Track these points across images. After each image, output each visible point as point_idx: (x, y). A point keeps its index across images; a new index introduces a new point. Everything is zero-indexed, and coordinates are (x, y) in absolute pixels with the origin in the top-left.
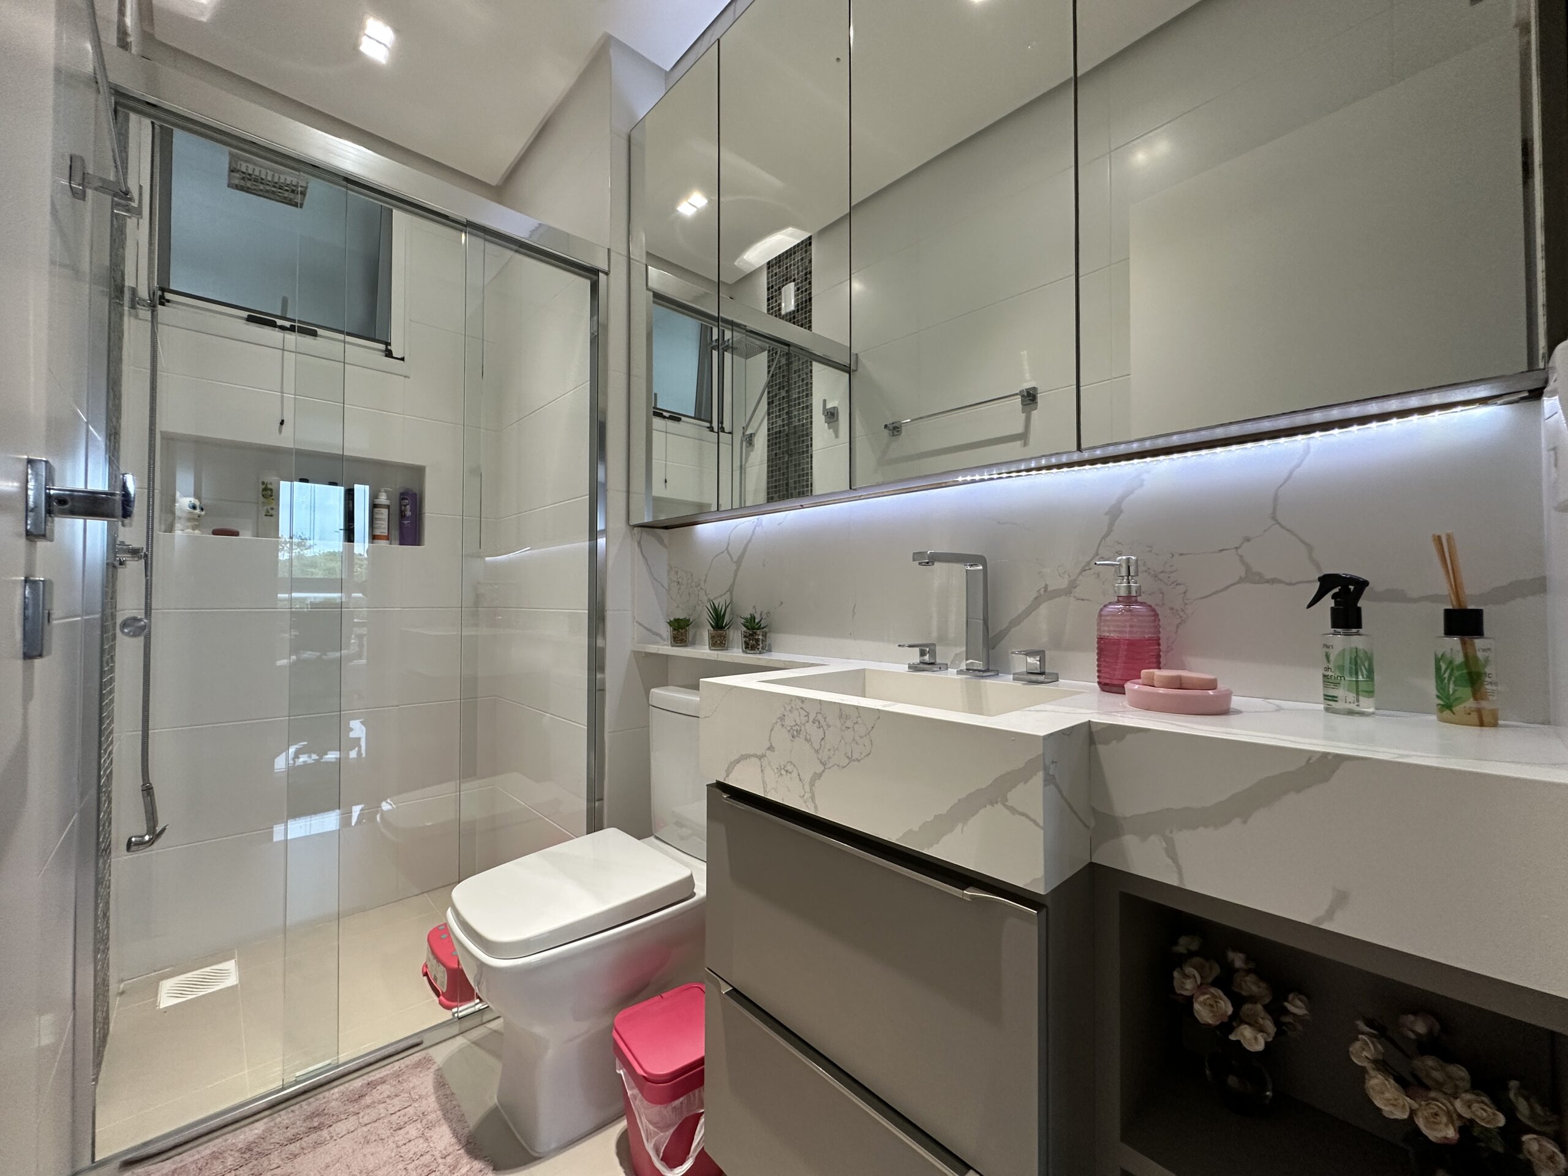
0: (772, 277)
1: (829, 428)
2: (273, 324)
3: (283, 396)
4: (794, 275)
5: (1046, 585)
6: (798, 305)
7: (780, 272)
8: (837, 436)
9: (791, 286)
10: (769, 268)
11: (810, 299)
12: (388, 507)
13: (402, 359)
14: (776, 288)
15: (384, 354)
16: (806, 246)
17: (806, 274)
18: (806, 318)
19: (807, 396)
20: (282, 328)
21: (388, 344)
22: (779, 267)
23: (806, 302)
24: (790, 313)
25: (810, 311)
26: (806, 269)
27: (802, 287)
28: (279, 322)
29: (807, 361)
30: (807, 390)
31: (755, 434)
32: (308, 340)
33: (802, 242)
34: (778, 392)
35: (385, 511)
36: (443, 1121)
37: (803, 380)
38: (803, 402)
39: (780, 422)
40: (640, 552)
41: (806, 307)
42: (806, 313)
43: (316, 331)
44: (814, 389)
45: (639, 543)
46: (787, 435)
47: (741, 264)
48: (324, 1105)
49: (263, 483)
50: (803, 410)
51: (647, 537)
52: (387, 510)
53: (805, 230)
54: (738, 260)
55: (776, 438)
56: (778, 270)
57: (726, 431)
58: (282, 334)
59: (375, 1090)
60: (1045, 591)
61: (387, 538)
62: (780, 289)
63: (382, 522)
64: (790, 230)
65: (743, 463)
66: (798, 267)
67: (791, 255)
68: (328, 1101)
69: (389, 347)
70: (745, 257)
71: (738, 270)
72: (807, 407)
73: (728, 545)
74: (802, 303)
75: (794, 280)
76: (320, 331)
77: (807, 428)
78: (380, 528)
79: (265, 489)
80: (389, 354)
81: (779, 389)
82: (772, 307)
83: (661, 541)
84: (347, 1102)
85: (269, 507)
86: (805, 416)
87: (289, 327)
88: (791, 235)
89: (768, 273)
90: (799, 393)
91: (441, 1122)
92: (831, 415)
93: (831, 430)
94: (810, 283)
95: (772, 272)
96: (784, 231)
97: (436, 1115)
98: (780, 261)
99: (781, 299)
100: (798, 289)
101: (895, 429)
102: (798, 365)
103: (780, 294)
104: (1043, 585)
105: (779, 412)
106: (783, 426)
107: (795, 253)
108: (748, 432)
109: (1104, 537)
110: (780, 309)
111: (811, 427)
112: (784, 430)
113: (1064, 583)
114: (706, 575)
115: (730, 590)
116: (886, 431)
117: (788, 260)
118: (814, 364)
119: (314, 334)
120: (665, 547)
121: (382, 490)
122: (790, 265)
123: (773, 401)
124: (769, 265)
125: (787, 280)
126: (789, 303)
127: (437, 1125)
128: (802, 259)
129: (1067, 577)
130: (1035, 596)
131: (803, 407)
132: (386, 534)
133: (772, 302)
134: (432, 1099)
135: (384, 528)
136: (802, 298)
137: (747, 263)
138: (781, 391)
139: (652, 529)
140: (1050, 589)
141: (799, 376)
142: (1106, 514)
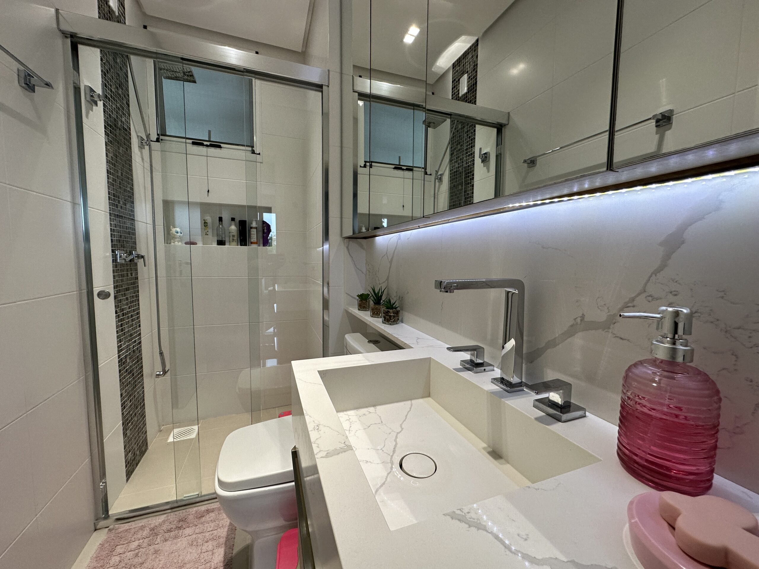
0: (455, 74)
1: (484, 166)
2: (202, 144)
3: (208, 179)
4: (467, 69)
5: (583, 315)
6: (469, 88)
7: (459, 69)
8: (488, 171)
9: (466, 76)
10: (453, 68)
11: (476, 83)
12: (256, 228)
13: (259, 154)
14: (457, 80)
15: (251, 152)
16: (475, 47)
17: (474, 66)
18: (473, 96)
19: (472, 147)
20: (207, 146)
21: (253, 147)
22: (459, 66)
23: (474, 85)
24: (464, 94)
25: (476, 90)
26: (474, 62)
27: (471, 76)
28: (205, 143)
29: (472, 125)
30: (472, 143)
31: (443, 174)
32: (218, 150)
33: (473, 45)
34: (456, 146)
35: (255, 230)
36: (223, 545)
37: (470, 137)
38: (469, 151)
39: (457, 166)
40: (348, 253)
41: (473, 88)
42: (473, 92)
43: (220, 145)
44: (476, 142)
45: (348, 248)
46: (460, 173)
47: (436, 69)
48: (187, 516)
49: (204, 220)
50: (469, 156)
51: (353, 244)
52: (256, 230)
53: (475, 36)
54: (434, 67)
55: (454, 175)
56: (458, 68)
57: (428, 174)
58: (206, 149)
59: (208, 515)
60: (581, 320)
61: (256, 243)
62: (459, 80)
63: (253, 236)
64: (463, 38)
65: (436, 192)
66: (470, 63)
67: (466, 56)
68: (189, 514)
69: (253, 149)
70: (438, 64)
71: (435, 74)
72: (471, 154)
73: (387, 250)
74: (471, 86)
75: (467, 72)
76: (222, 145)
77: (471, 168)
78: (253, 238)
79: (205, 223)
80: (253, 152)
81: (457, 145)
82: (455, 93)
83: (361, 246)
84: (195, 518)
85: (206, 231)
86: (470, 160)
87: (209, 144)
88: (464, 42)
89: (453, 71)
90: (467, 146)
91: (223, 546)
92: (485, 158)
93: (485, 167)
94: (476, 72)
95: (455, 70)
96: (459, 40)
97: (223, 540)
98: (460, 62)
99: (459, 86)
100: (469, 78)
101: (532, 162)
102: (467, 128)
103: (459, 83)
104: (581, 315)
105: (457, 159)
106: (459, 168)
107: (468, 54)
108: (439, 173)
109: (656, 272)
110: (459, 94)
111: (474, 167)
112: (459, 170)
113: (602, 316)
114: (379, 268)
115: (387, 279)
116: (526, 165)
117: (464, 60)
118: (477, 126)
119: (220, 147)
120: (364, 249)
121: (254, 220)
122: (466, 63)
123: (453, 153)
124: (454, 65)
125: (463, 73)
126: (464, 89)
127: (220, 546)
128: (472, 57)
129: (607, 311)
130: (571, 323)
131: (469, 155)
132: (256, 241)
133: (454, 90)
134: (226, 529)
135: (255, 239)
136: (471, 83)
137: (440, 68)
138: (458, 146)
139: (356, 240)
140: (585, 320)
141: (468, 135)
142: (661, 244)
